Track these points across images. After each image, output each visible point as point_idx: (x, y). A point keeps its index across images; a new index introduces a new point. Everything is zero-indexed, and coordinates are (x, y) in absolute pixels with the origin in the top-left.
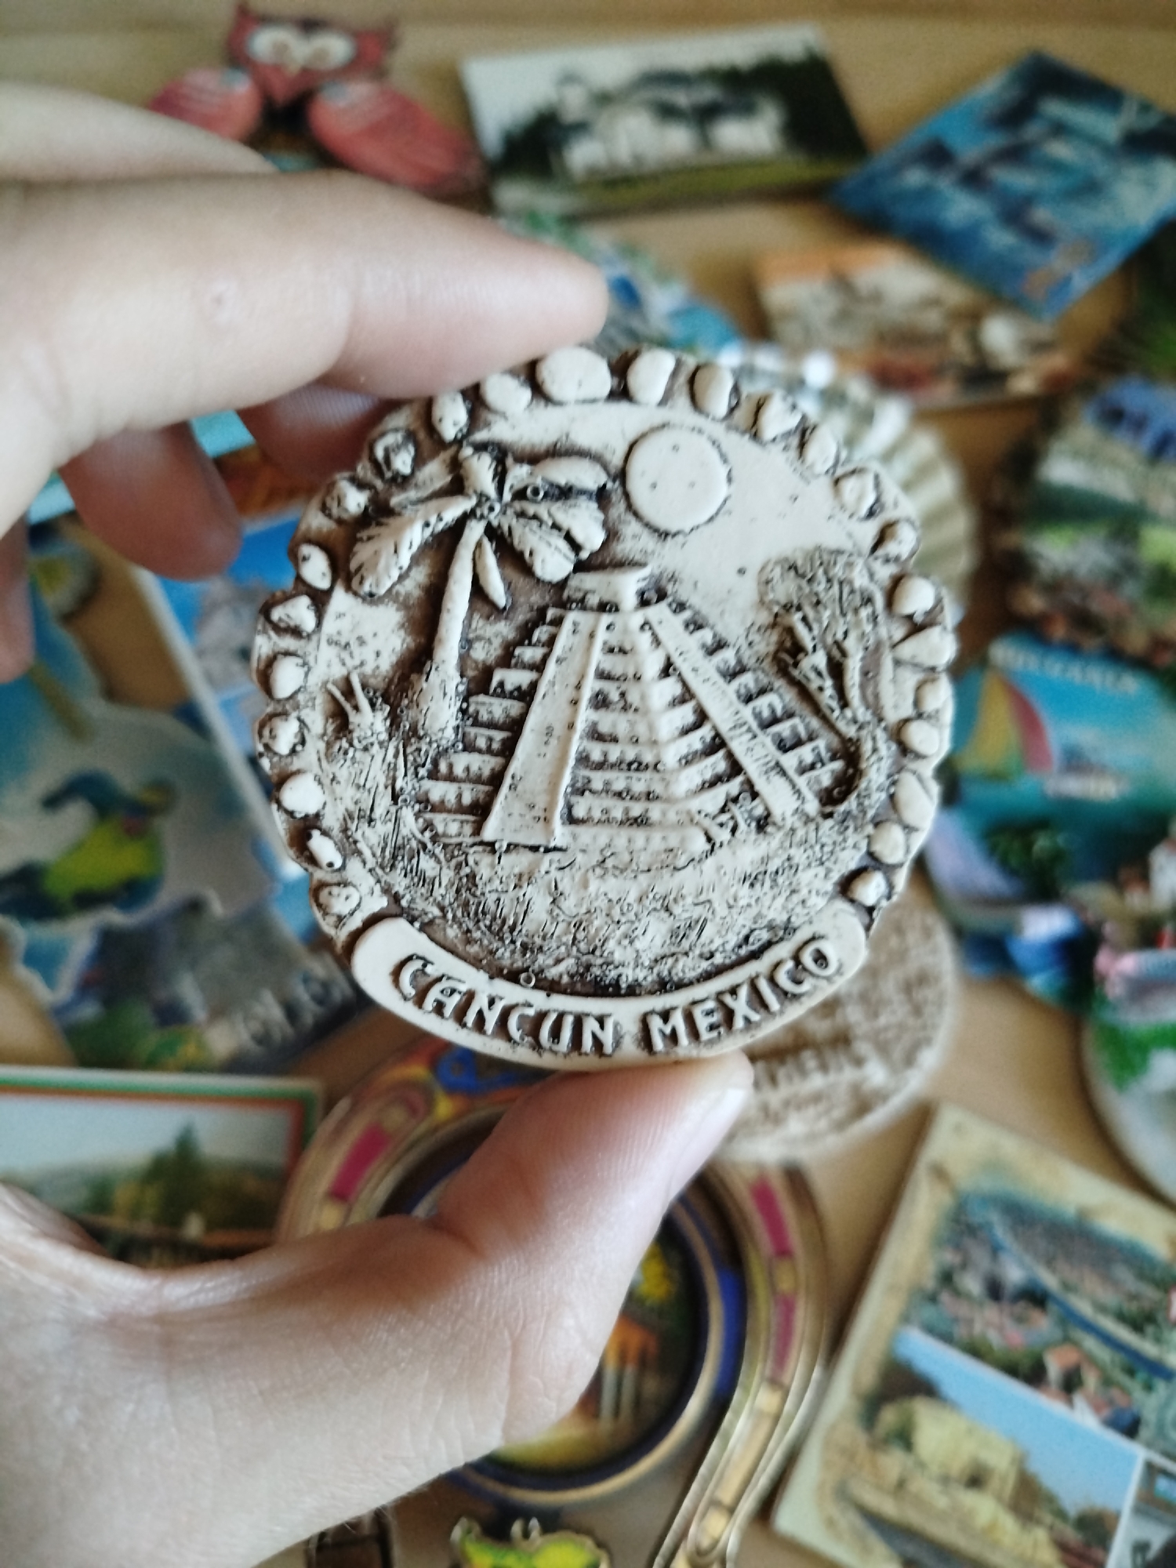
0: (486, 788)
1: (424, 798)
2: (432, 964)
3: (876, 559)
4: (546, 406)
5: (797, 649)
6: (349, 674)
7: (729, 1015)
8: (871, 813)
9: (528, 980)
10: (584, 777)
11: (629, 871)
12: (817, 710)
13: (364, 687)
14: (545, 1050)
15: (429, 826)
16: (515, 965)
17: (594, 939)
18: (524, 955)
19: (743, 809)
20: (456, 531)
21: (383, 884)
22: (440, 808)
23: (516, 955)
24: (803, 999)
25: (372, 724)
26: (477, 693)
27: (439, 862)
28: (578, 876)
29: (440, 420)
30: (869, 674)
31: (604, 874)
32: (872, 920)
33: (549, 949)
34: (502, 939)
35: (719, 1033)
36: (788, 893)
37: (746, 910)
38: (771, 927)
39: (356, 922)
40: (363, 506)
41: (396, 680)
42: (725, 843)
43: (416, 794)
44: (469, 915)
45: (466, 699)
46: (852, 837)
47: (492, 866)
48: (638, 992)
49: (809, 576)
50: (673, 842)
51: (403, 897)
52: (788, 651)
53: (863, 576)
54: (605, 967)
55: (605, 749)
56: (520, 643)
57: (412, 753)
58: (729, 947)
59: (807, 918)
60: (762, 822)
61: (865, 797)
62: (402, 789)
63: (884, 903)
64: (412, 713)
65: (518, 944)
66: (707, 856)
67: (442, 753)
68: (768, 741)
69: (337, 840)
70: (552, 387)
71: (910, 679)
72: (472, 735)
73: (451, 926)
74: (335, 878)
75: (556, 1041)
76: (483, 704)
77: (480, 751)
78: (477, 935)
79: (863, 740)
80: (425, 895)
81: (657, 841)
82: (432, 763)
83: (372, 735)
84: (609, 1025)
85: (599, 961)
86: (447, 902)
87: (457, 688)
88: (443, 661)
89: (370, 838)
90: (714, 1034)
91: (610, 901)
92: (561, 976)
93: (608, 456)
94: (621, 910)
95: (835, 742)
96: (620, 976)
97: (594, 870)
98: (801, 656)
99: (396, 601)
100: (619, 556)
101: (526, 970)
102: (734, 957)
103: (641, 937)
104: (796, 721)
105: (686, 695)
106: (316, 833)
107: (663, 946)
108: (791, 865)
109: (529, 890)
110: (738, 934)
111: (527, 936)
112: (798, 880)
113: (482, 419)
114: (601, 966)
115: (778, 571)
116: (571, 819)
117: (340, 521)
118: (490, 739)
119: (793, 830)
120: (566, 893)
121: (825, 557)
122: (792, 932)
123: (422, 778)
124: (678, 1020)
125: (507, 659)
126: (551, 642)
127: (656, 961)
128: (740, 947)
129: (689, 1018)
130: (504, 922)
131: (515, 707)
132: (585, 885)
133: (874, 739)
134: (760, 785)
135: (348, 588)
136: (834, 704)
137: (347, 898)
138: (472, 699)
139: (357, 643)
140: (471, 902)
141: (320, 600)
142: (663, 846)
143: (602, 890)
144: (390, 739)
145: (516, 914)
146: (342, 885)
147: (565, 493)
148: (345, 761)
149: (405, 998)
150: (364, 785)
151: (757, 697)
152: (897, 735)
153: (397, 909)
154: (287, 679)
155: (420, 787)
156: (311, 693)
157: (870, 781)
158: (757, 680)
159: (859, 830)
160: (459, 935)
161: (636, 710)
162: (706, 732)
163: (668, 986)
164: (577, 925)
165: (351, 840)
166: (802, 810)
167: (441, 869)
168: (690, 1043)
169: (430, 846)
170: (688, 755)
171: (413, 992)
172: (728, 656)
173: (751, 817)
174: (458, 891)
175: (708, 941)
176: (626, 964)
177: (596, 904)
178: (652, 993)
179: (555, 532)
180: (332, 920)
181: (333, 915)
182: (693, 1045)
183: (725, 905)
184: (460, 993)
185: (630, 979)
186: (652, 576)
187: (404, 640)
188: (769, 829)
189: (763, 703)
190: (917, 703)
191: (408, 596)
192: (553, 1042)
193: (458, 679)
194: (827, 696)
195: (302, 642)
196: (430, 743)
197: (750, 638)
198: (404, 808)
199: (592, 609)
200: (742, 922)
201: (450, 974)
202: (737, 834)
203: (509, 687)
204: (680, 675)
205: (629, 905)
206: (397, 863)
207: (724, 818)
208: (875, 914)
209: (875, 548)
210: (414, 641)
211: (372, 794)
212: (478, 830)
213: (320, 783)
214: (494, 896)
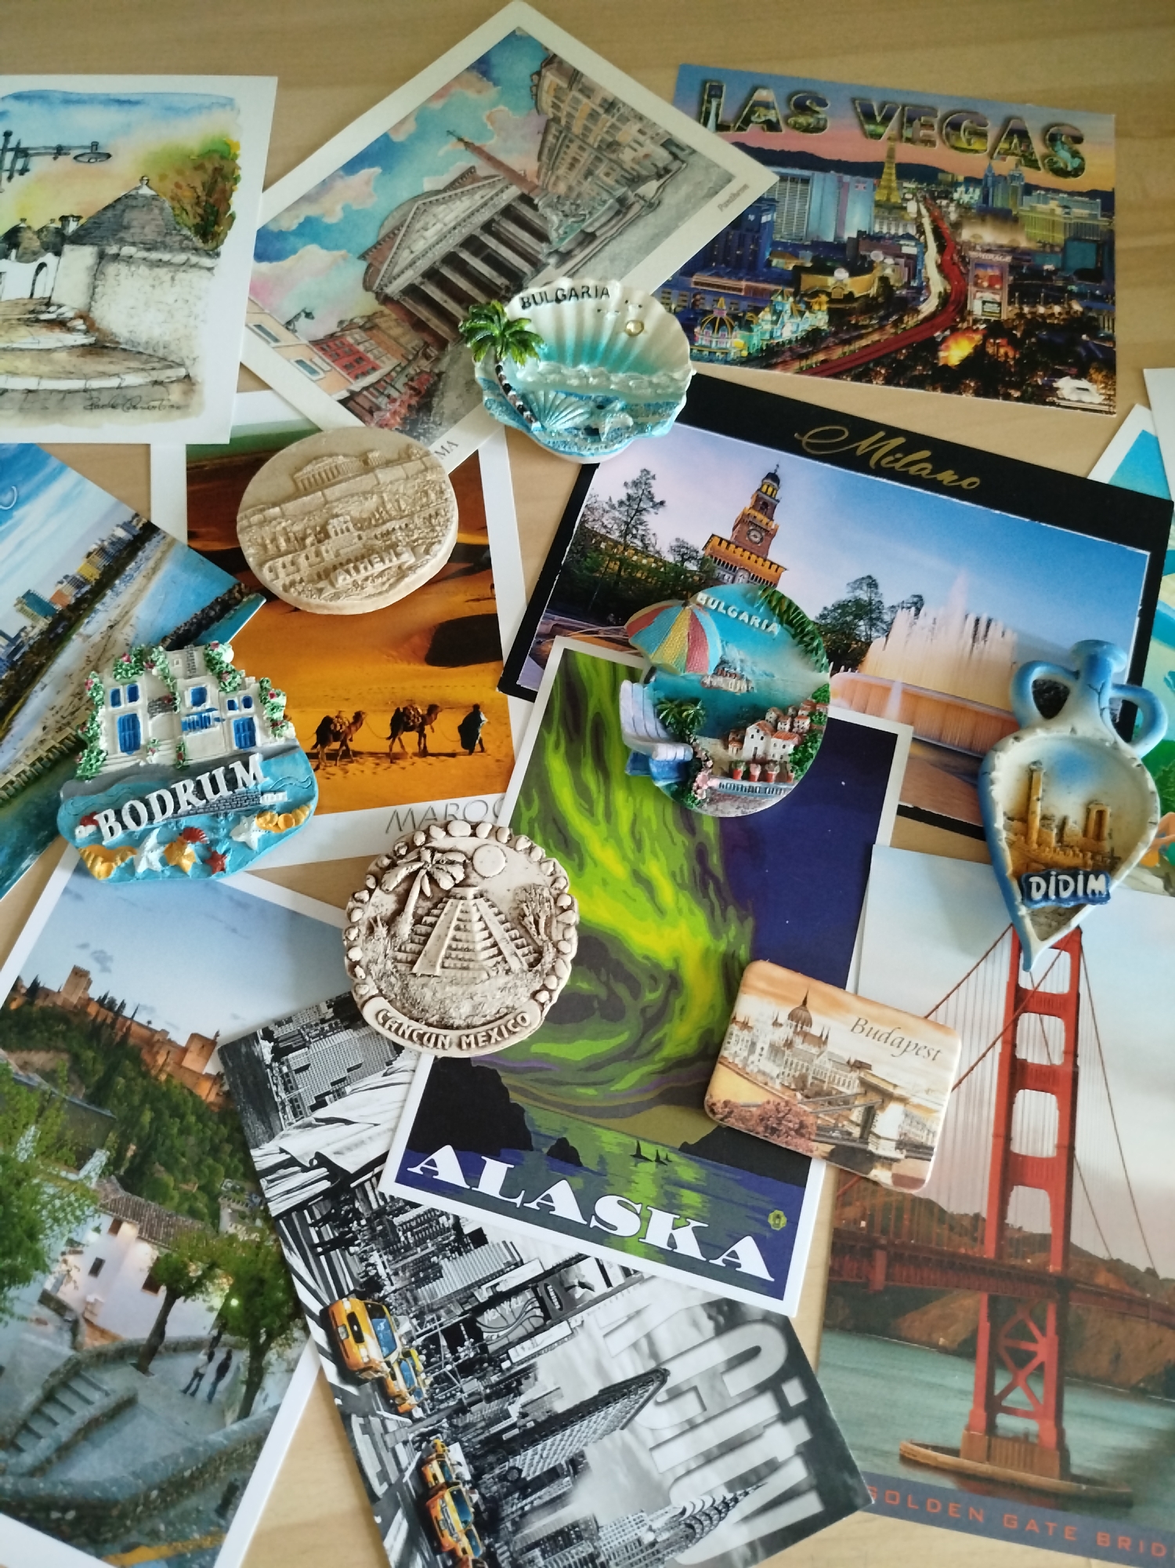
0: (416, 955)
1: (395, 957)
2: (390, 1013)
3: (552, 888)
4: (449, 837)
5: (524, 916)
6: (376, 915)
7: (489, 1037)
8: (546, 971)
9: (422, 1021)
10: (449, 953)
11: (460, 985)
12: (530, 936)
13: (381, 919)
14: (425, 1045)
15: (396, 967)
16: (418, 1016)
17: (446, 1009)
18: (422, 1013)
19: (501, 966)
20: (416, 873)
21: (377, 984)
22: (400, 961)
23: (419, 1013)
24: (517, 1034)
25: (381, 931)
26: (417, 924)
27: (397, 979)
28: (443, 986)
29: (416, 840)
30: (548, 925)
31: (452, 985)
32: (544, 1008)
33: (431, 1010)
34: (415, 1007)
35: (486, 1044)
36: (514, 996)
38: (507, 1007)
39: (367, 997)
40: (388, 864)
41: (392, 918)
42: (494, 976)
43: (393, 956)
44: (405, 998)
45: (414, 924)
46: (538, 978)
47: (414, 982)
48: (459, 1028)
49: (530, 892)
50: (476, 975)
51: (384, 990)
52: (522, 916)
53: (546, 893)
55: (457, 944)
56: (434, 909)
57: (393, 942)
58: (492, 1014)
59: (520, 1005)
60: (507, 971)
61: (544, 966)
62: (388, 954)
63: (548, 1003)
64: (395, 929)
65: (420, 1009)
66: (487, 981)
67: (403, 943)
68: (513, 945)
69: (364, 970)
70: (452, 833)
71: (561, 927)
72: (414, 938)
73: (399, 1001)
74: (362, 982)
76: (419, 928)
77: (416, 943)
78: (407, 1004)
79: (544, 947)
80: (391, 990)
81: (471, 974)
82: (399, 945)
83: (381, 935)
84: (448, 1038)
85: (447, 1016)
86: (398, 993)
87: (410, 921)
88: (407, 913)
89: (375, 969)
90: (484, 1043)
91: (452, 995)
92: (433, 1021)
93: (468, 853)
94: (456, 998)
95: (536, 947)
96: (453, 1021)
97: (448, 984)
98: (525, 918)
99: (395, 893)
100: (469, 883)
101: (422, 1018)
102: (494, 1018)
103: (462, 1009)
104: (523, 940)
105: (486, 928)
106: (358, 967)
107: (469, 1012)
108: (516, 986)
109: (426, 991)
110: (495, 1010)
111: (424, 1006)
112: (518, 992)
113: (430, 840)
114: (448, 1018)
115: (520, 890)
116: (443, 967)
117: (380, 868)
118: (420, 939)
119: (518, 974)
120: (438, 992)
121: (535, 887)
122: (515, 1010)
123: (396, 951)
124: (472, 1038)
126: (443, 909)
127: (466, 1017)
128: (496, 1014)
129: (476, 1037)
130: (416, 1001)
131: (429, 929)
132: (444, 990)
133: (548, 947)
134: (508, 959)
135: (380, 888)
136: (535, 934)
137: (365, 989)
138: (416, 926)
139: (381, 906)
140: (406, 994)
141: (371, 892)
142: (473, 977)
143: (450, 991)
144: (387, 937)
145: (420, 998)
146: (364, 985)
147: (452, 863)
148: (371, 943)
150: (376, 952)
151: (511, 930)
152: (555, 945)
153: (381, 993)
154: (357, 916)
155: (395, 954)
156: (363, 921)
157: (546, 960)
158: (511, 926)
159: (541, 976)
160: (401, 1004)
161: (469, 932)
162: (491, 940)
163: (470, 1027)
164: (441, 1003)
165: (369, 969)
166: (522, 968)
167: (397, 982)
169: (395, 973)
170: (484, 947)
171: (382, 1021)
172: (502, 917)
173: (504, 969)
174: (402, 990)
175: (485, 1011)
176: (456, 1018)
177: (447, 996)
178: (464, 1028)
179: (448, 874)
180: (358, 997)
181: (359, 995)
182: (476, 1048)
183: (492, 998)
184: (398, 1024)
185: (457, 1024)
186: (479, 890)
187: (396, 906)
188: (510, 973)
189: (512, 933)
190: (564, 936)
191: (399, 892)
193: (412, 919)
194: (533, 930)
195: (364, 905)
196: (399, 939)
197: (509, 911)
198: (388, 961)
199: (458, 899)
200: (497, 1006)
201: (395, 1017)
202: (498, 974)
203: (428, 922)
204: (485, 921)
205: (459, 996)
206: (383, 978)
207: (494, 968)
208: (545, 1006)
209: (552, 885)
210: (399, 906)
211: (378, 955)
212: (411, 970)
213: (362, 950)
214: (414, 992)
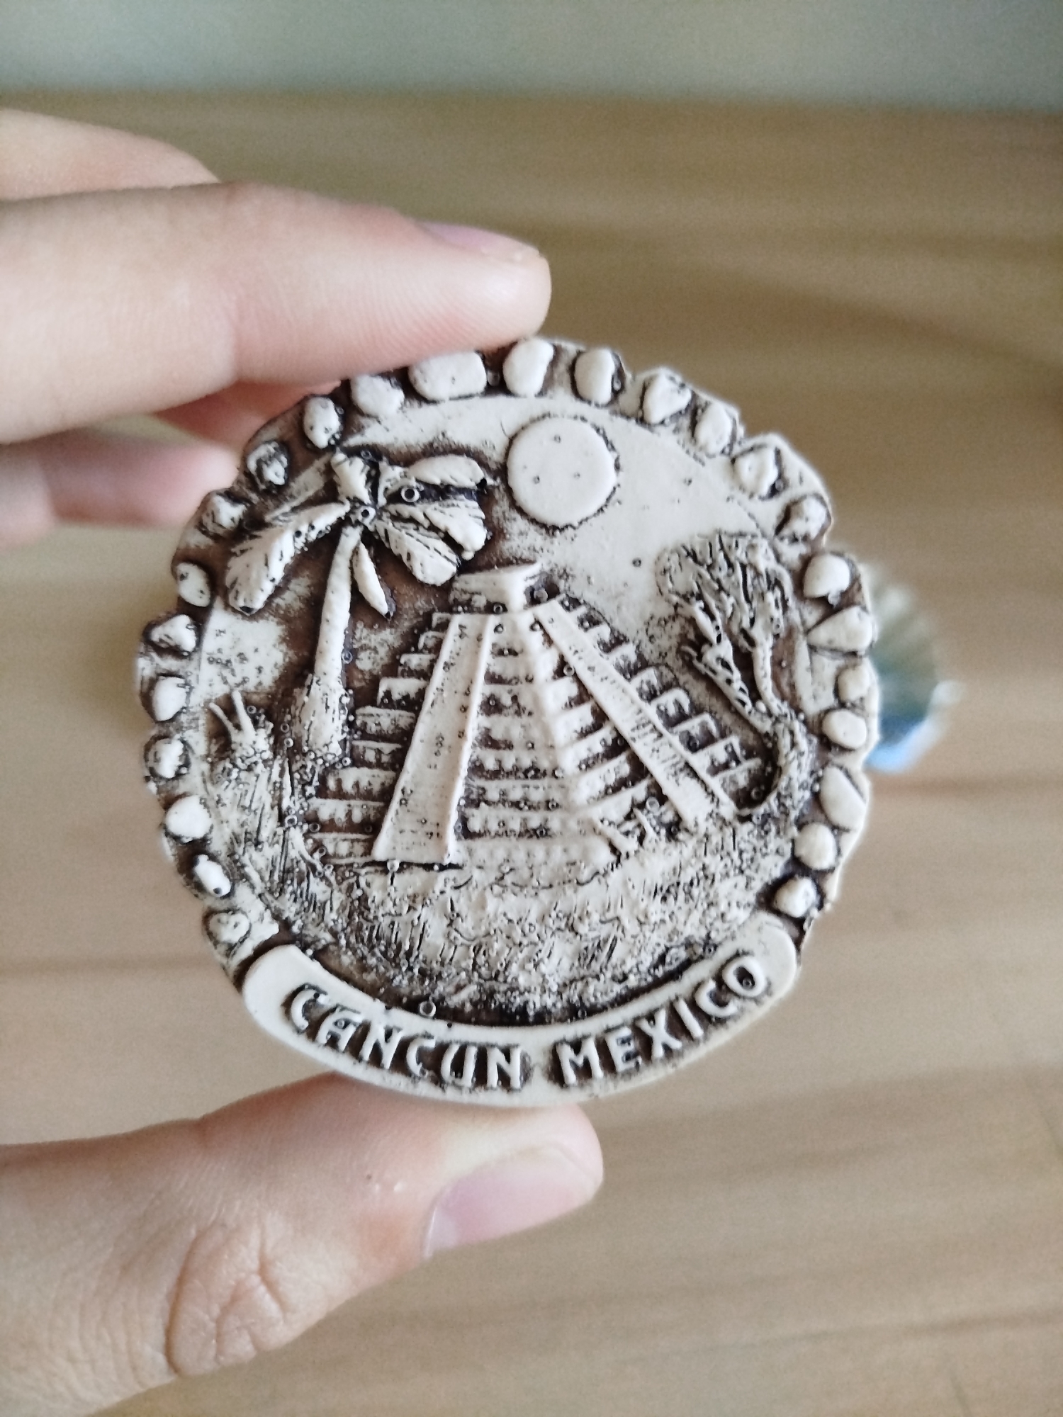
0: (377, 804)
1: (312, 817)
2: (325, 993)
3: (782, 539)
4: (420, 405)
5: (701, 641)
6: (232, 690)
7: (646, 1044)
8: (794, 814)
9: (428, 1010)
10: (479, 788)
11: (530, 888)
12: (728, 705)
13: (247, 703)
14: (448, 1084)
15: (319, 846)
16: (414, 994)
17: (496, 965)
18: (423, 982)
19: (651, 815)
20: (331, 539)
21: (273, 909)
22: (330, 826)
23: (414, 983)
24: (729, 1023)
25: (254, 742)
26: (364, 705)
27: (329, 884)
28: (475, 895)
29: (312, 428)
30: (781, 664)
31: (503, 892)
32: (802, 933)
33: (448, 976)
34: (398, 966)
35: (637, 1064)
36: (705, 905)
37: (659, 927)
38: (689, 944)
39: (246, 951)
40: (237, 519)
41: (279, 696)
42: (632, 853)
43: (304, 814)
44: (362, 941)
45: (352, 712)
46: (773, 842)
47: (384, 888)
48: (547, 1020)
49: (709, 561)
50: (575, 854)
51: (294, 922)
52: (691, 644)
53: (768, 559)
54: (509, 993)
55: (499, 758)
56: (408, 651)
57: (297, 771)
58: (643, 968)
59: (729, 934)
60: (672, 829)
61: (785, 797)
62: (289, 808)
63: (815, 913)
64: (296, 729)
65: (416, 971)
66: (612, 869)
67: (330, 769)
68: (676, 740)
69: (225, 865)
70: (426, 388)
71: (828, 666)
72: (361, 749)
73: (346, 953)
74: (223, 905)
75: (459, 1075)
76: (372, 715)
77: (369, 765)
78: (372, 961)
79: (780, 735)
80: (317, 921)
81: (558, 854)
82: (319, 780)
83: (255, 753)
84: (516, 1057)
85: (503, 988)
86: (339, 928)
87: (340, 699)
88: (325, 674)
89: (257, 861)
90: (632, 1064)
91: (510, 921)
92: (463, 1005)
93: (488, 452)
94: (523, 931)
95: (751, 740)
96: (526, 1003)
97: (492, 889)
98: (705, 648)
99: (276, 614)
100: (507, 554)
101: (426, 998)
102: (650, 979)
103: (546, 960)
104: (706, 717)
105: (584, 695)
106: (203, 859)
107: (571, 969)
108: (707, 876)
109: (425, 913)
110: (653, 954)
111: (425, 962)
112: (715, 892)
113: (356, 423)
114: (505, 993)
115: (675, 558)
116: (466, 833)
117: (216, 537)
118: (379, 752)
119: (707, 836)
120: (463, 915)
121: (725, 540)
122: (712, 950)
123: (311, 796)
124: (590, 1050)
125: (393, 668)
126: (437, 648)
127: (565, 985)
128: (656, 967)
129: (603, 1048)
130: (399, 946)
131: (403, 717)
132: (482, 905)
133: (792, 733)
134: (668, 788)
135: (227, 606)
136: (746, 698)
137: (236, 926)
138: (360, 711)
139: (238, 659)
140: (365, 927)
141: (199, 617)
142: (565, 859)
143: (501, 910)
144: (275, 757)
145: (412, 939)
146: (231, 912)
147: (441, 492)
148: (230, 781)
149: (298, 1031)
150: (250, 806)
151: (662, 692)
152: (818, 727)
153: (286, 936)
154: (169, 699)
155: (309, 806)
156: (194, 713)
157: (790, 779)
158: (660, 677)
159: (782, 834)
160: (355, 963)
161: (530, 714)
162: (605, 733)
163: (580, 1013)
164: (477, 948)
165: (239, 864)
166: (717, 814)
167: (332, 892)
168: (605, 1075)
169: (319, 867)
170: (589, 759)
171: (306, 1024)
172: (628, 652)
173: (661, 824)
174: (350, 916)
175: (619, 963)
176: (533, 989)
177: (495, 925)
178: (562, 1020)
179: (433, 534)
180: (223, 949)
181: (224, 943)
182: (609, 1076)
183: (636, 922)
184: (355, 1024)
185: (538, 1006)
186: (542, 573)
187: (286, 654)
188: (681, 836)
189: (668, 700)
190: (837, 692)
191: (288, 607)
192: (456, 1076)
193: (343, 692)
194: (737, 689)
195: (184, 662)
196: (315, 760)
197: (650, 632)
198: (292, 829)
199: (479, 611)
200: (656, 940)
201: (345, 1004)
202: (646, 842)
203: (396, 696)
204: (575, 675)
205: (530, 925)
206: (286, 887)
207: (630, 825)
208: (805, 926)
209: (779, 529)
210: (296, 654)
211: (258, 816)
212: (368, 850)
213: (205, 806)
214: (387, 920)
